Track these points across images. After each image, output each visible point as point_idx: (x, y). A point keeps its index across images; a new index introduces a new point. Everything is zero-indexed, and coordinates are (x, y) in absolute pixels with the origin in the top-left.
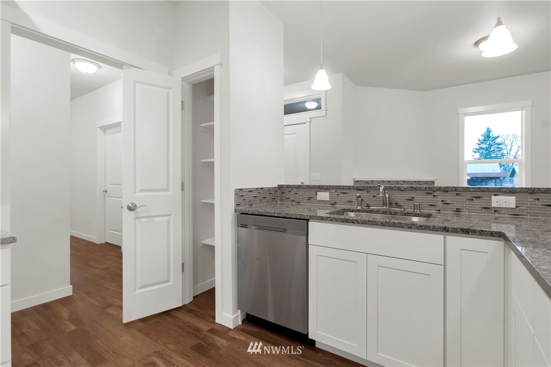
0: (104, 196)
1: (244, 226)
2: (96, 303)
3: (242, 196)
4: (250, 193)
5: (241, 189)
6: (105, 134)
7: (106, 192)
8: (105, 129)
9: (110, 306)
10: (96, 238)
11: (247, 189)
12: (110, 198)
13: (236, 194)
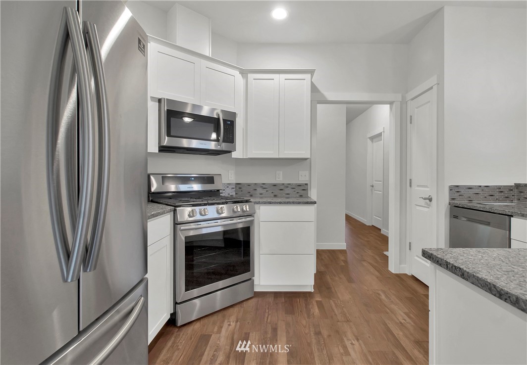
0: (372, 190)
1: (456, 217)
2: (357, 257)
3: (458, 192)
4: (470, 190)
5: (458, 186)
6: (372, 142)
7: (373, 186)
8: (372, 138)
9: (365, 261)
10: (367, 220)
11: (465, 186)
12: (375, 192)
13: (451, 190)
